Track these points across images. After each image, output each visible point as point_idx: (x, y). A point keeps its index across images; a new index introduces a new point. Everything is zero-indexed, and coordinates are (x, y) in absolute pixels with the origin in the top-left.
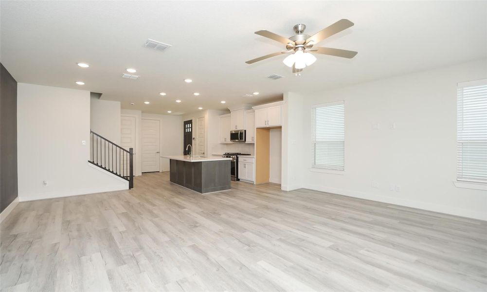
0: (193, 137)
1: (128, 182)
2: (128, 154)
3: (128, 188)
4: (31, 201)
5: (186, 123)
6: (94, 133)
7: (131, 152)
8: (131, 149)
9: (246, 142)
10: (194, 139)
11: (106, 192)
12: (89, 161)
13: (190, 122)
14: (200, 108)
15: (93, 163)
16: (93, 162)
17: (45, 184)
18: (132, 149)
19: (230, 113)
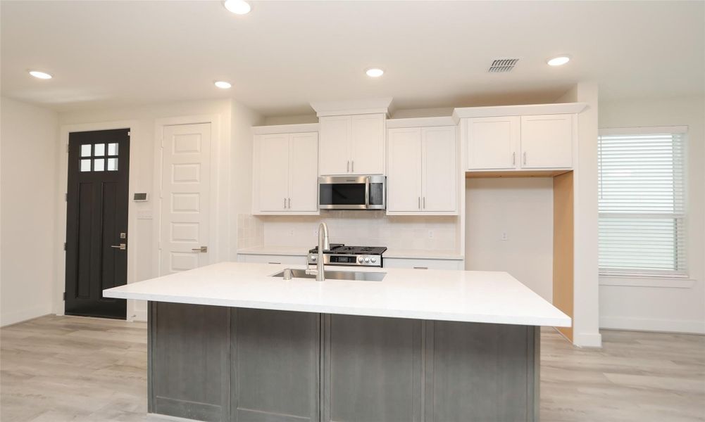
0: (133, 189)
9: (387, 214)
10: (140, 197)
19: (316, 120)
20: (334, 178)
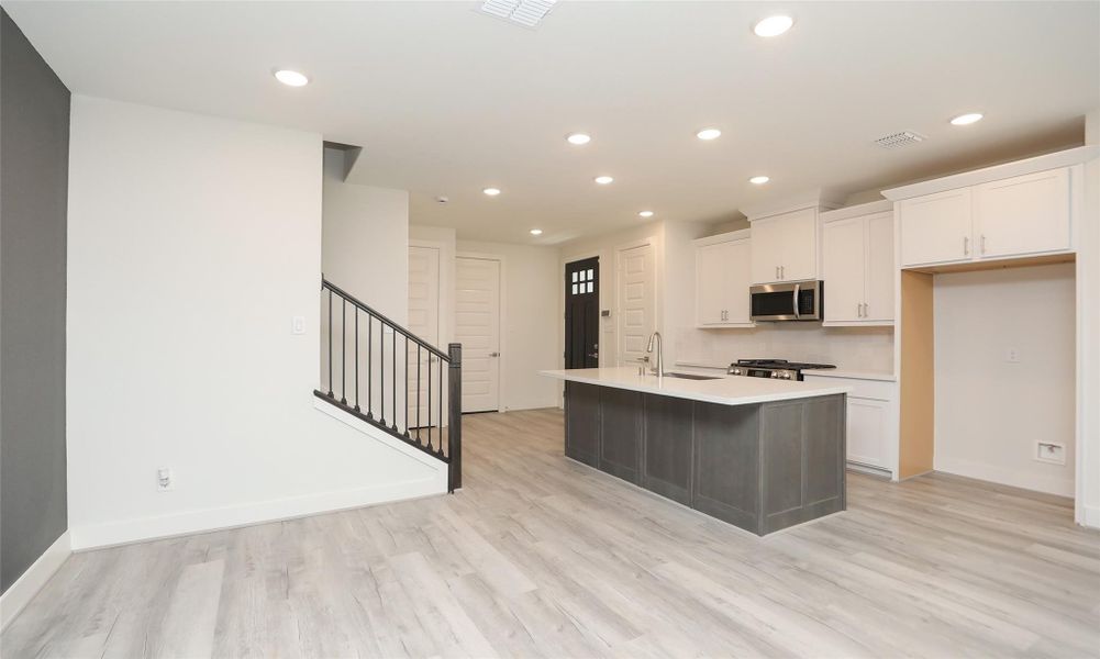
0: (602, 308)
1: (443, 468)
2: (445, 364)
3: (444, 488)
4: (112, 549)
5: (572, 268)
6: (332, 288)
7: (453, 356)
8: (455, 348)
9: (824, 324)
10: (606, 313)
11: (371, 507)
12: (317, 393)
13: (593, 264)
14: (646, 214)
15: (329, 398)
16: (331, 394)
17: (164, 482)
18: (459, 346)
19: (748, 225)
20: (773, 286)
